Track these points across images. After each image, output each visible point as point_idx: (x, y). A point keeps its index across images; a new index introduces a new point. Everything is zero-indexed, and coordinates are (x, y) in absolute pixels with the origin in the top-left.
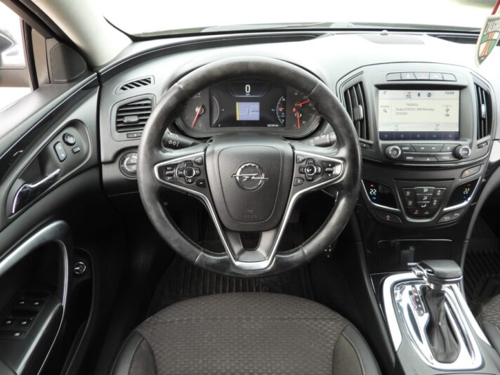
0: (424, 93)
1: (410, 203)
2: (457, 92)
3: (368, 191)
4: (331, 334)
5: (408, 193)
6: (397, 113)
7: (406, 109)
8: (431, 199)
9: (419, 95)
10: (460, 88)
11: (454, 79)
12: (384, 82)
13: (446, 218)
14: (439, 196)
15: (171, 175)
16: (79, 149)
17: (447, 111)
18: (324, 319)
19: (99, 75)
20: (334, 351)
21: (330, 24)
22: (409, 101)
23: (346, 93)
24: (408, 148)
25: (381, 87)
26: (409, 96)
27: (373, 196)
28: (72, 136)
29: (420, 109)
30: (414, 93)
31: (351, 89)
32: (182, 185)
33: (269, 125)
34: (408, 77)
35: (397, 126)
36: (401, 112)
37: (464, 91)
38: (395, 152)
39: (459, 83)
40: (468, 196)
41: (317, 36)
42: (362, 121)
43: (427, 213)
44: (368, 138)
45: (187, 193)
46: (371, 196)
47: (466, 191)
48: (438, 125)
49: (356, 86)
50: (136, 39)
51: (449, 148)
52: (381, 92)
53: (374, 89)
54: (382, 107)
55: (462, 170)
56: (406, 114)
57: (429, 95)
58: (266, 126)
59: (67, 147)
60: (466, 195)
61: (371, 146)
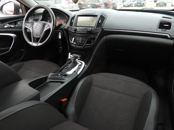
5: (77, 39)
10: (96, 16)
13: (86, 47)
14: (84, 41)
24: (78, 28)
25: (79, 16)
29: (87, 21)
34: (84, 13)
35: (81, 25)
38: (74, 29)
42: (72, 23)
43: (81, 45)
44: (72, 26)
46: (71, 40)
47: (92, 41)
48: (90, 25)
59: (20, 23)
60: (92, 42)
61: (71, 28)
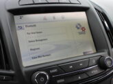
12: (17, 6)
24: (55, 70)
44: (8, 69)
51: (94, 62)
52: (17, 18)
53: (7, 15)
55: (108, 80)
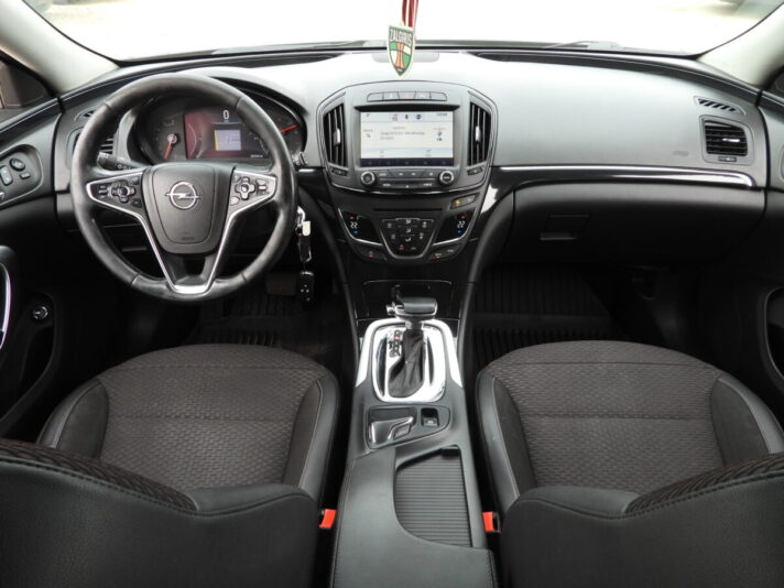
0: (412, 115)
1: (393, 237)
2: (450, 114)
3: (349, 225)
4: (304, 382)
5: (390, 225)
6: (382, 138)
7: (392, 133)
8: (416, 232)
9: (407, 117)
10: (452, 108)
11: (444, 98)
12: (364, 103)
13: (438, 255)
14: (426, 229)
15: (106, 194)
16: (27, 175)
17: (440, 134)
18: (301, 368)
19: (60, 101)
20: (304, 399)
21: (363, 42)
22: (396, 124)
23: (326, 118)
24: (383, 175)
25: (361, 109)
26: (395, 119)
27: (354, 230)
28: (19, 161)
29: (408, 133)
30: (401, 115)
31: (332, 112)
32: (116, 204)
33: (252, 156)
34: (391, 97)
35: (382, 152)
36: (386, 136)
37: (457, 111)
38: (368, 178)
39: (450, 102)
40: (463, 230)
41: (335, 56)
42: (340, 145)
43: (414, 248)
44: (345, 165)
45: (124, 213)
46: (352, 230)
47: (461, 224)
48: (429, 151)
49: (337, 108)
50: (122, 64)
51: (431, 174)
52: (363, 115)
53: (355, 112)
54: (366, 131)
55: (450, 199)
56: (392, 138)
57: (419, 117)
58: (249, 157)
59: (13, 172)
60: (461, 229)
61: (345, 173)
